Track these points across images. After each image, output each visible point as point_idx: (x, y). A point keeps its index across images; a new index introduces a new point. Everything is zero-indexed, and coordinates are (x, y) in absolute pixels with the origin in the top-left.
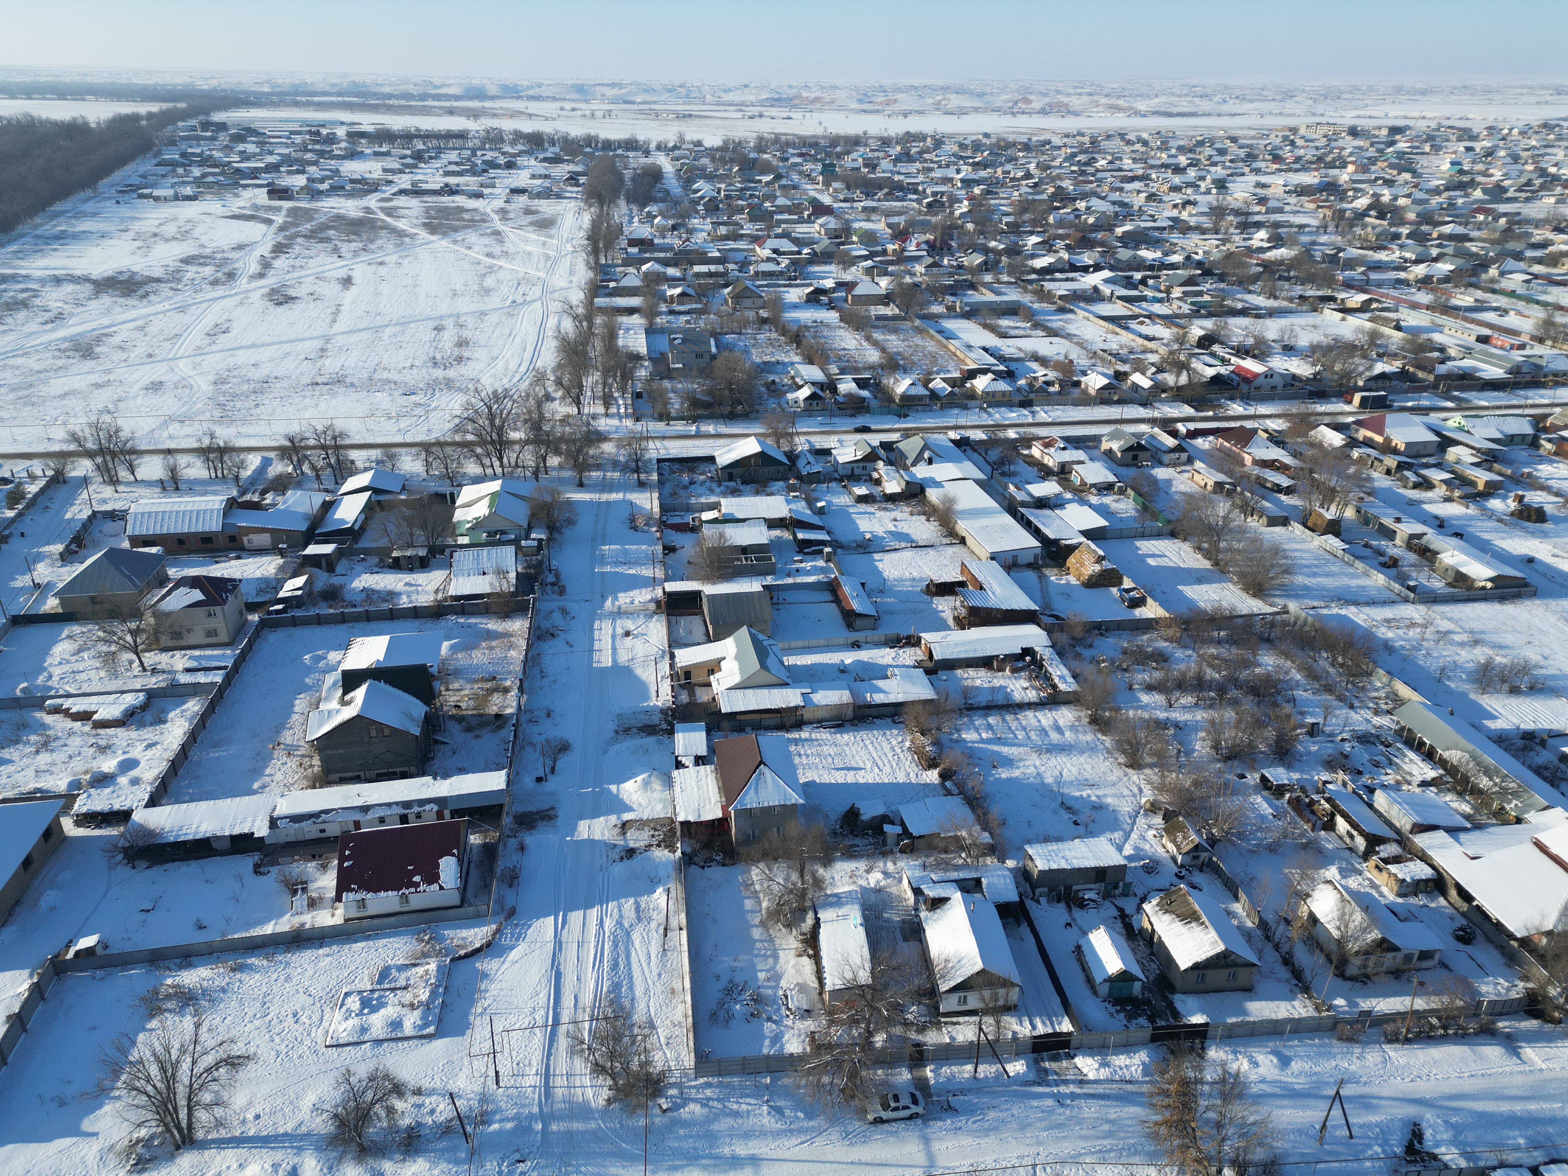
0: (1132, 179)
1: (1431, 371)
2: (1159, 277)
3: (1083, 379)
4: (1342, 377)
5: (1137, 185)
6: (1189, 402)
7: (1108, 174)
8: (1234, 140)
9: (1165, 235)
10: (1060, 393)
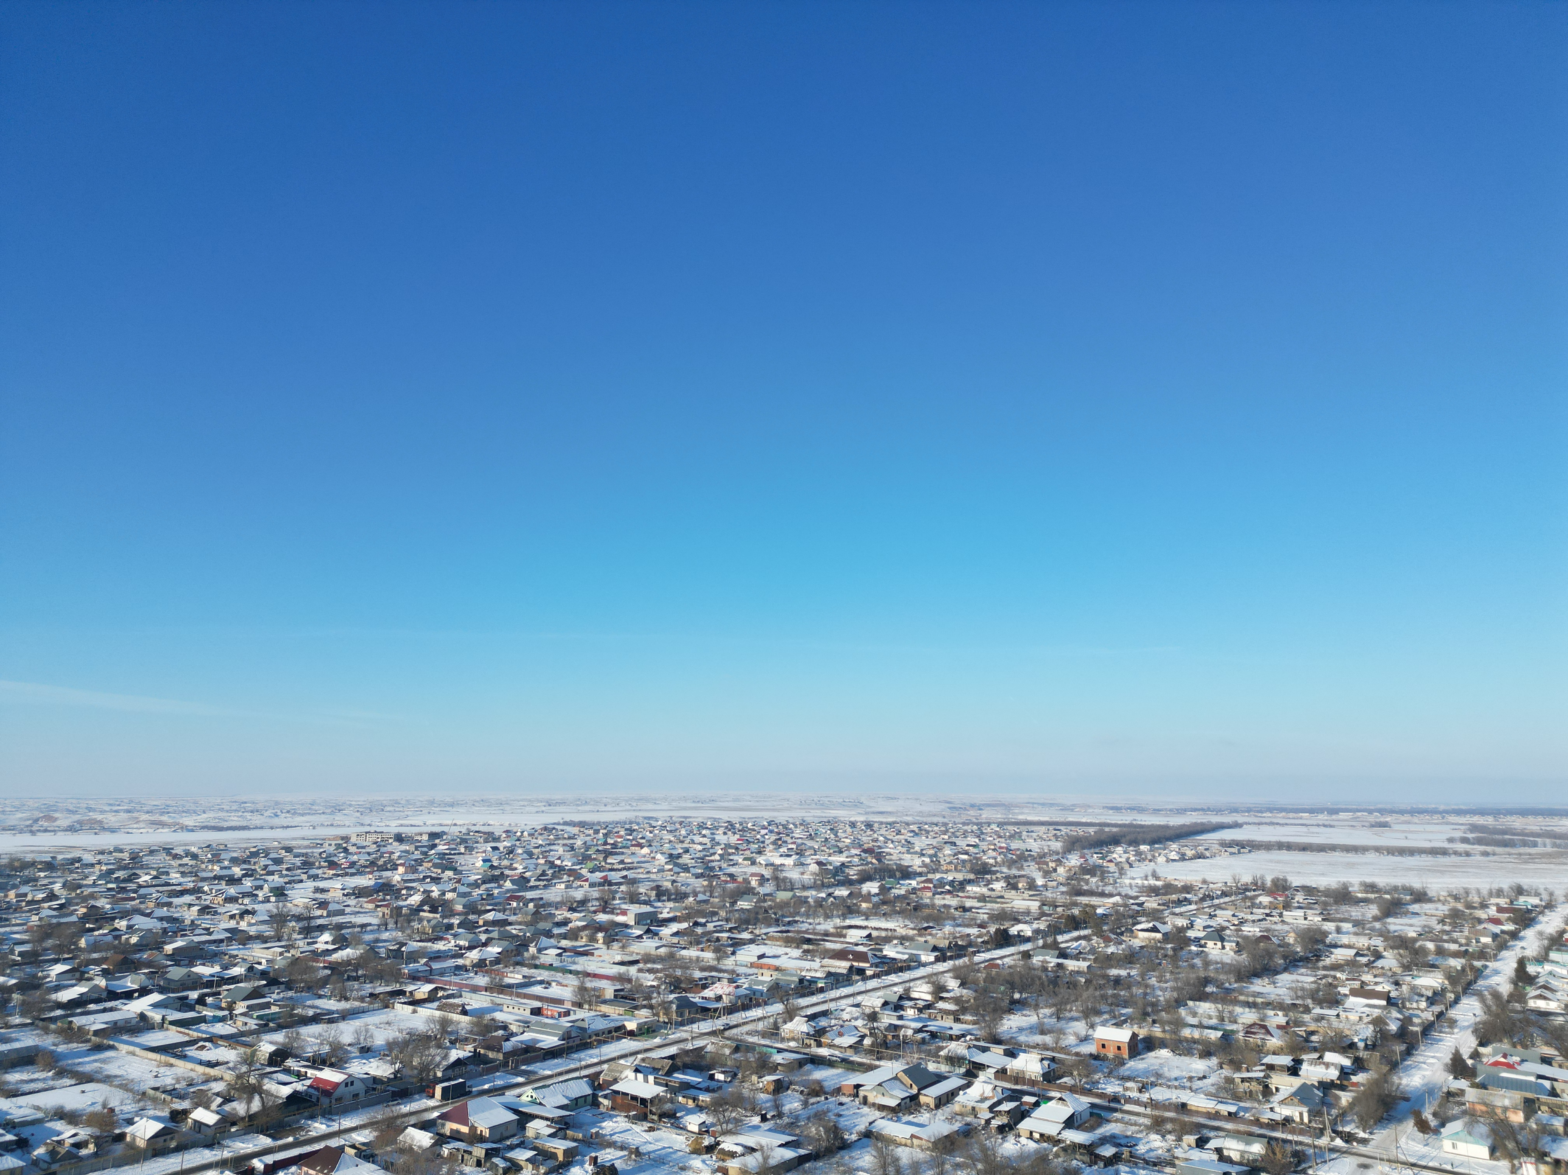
0: (182, 893)
1: (499, 1050)
2: (219, 993)
3: (129, 1130)
4: (421, 1072)
5: (187, 899)
6: (264, 1131)
7: (153, 890)
8: (288, 850)
9: (223, 947)
10: (95, 1155)
